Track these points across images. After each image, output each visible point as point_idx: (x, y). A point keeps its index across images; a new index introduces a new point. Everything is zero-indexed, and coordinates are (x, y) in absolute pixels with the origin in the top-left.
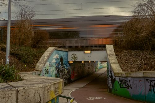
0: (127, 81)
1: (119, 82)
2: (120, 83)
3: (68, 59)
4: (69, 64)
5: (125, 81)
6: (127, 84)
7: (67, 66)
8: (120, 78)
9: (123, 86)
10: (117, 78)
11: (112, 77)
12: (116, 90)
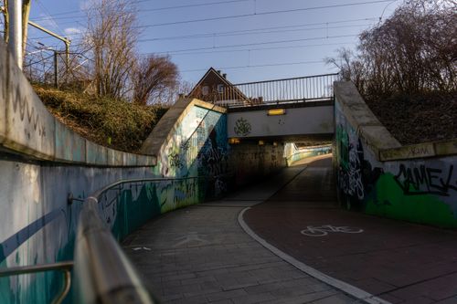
0: (440, 171)
1: (396, 178)
2: (402, 178)
3: (229, 133)
4: (230, 144)
5: (430, 170)
6: (436, 182)
7: (225, 149)
8: (404, 163)
9: (417, 188)
10: (389, 164)
11: (363, 165)
12: (387, 203)
